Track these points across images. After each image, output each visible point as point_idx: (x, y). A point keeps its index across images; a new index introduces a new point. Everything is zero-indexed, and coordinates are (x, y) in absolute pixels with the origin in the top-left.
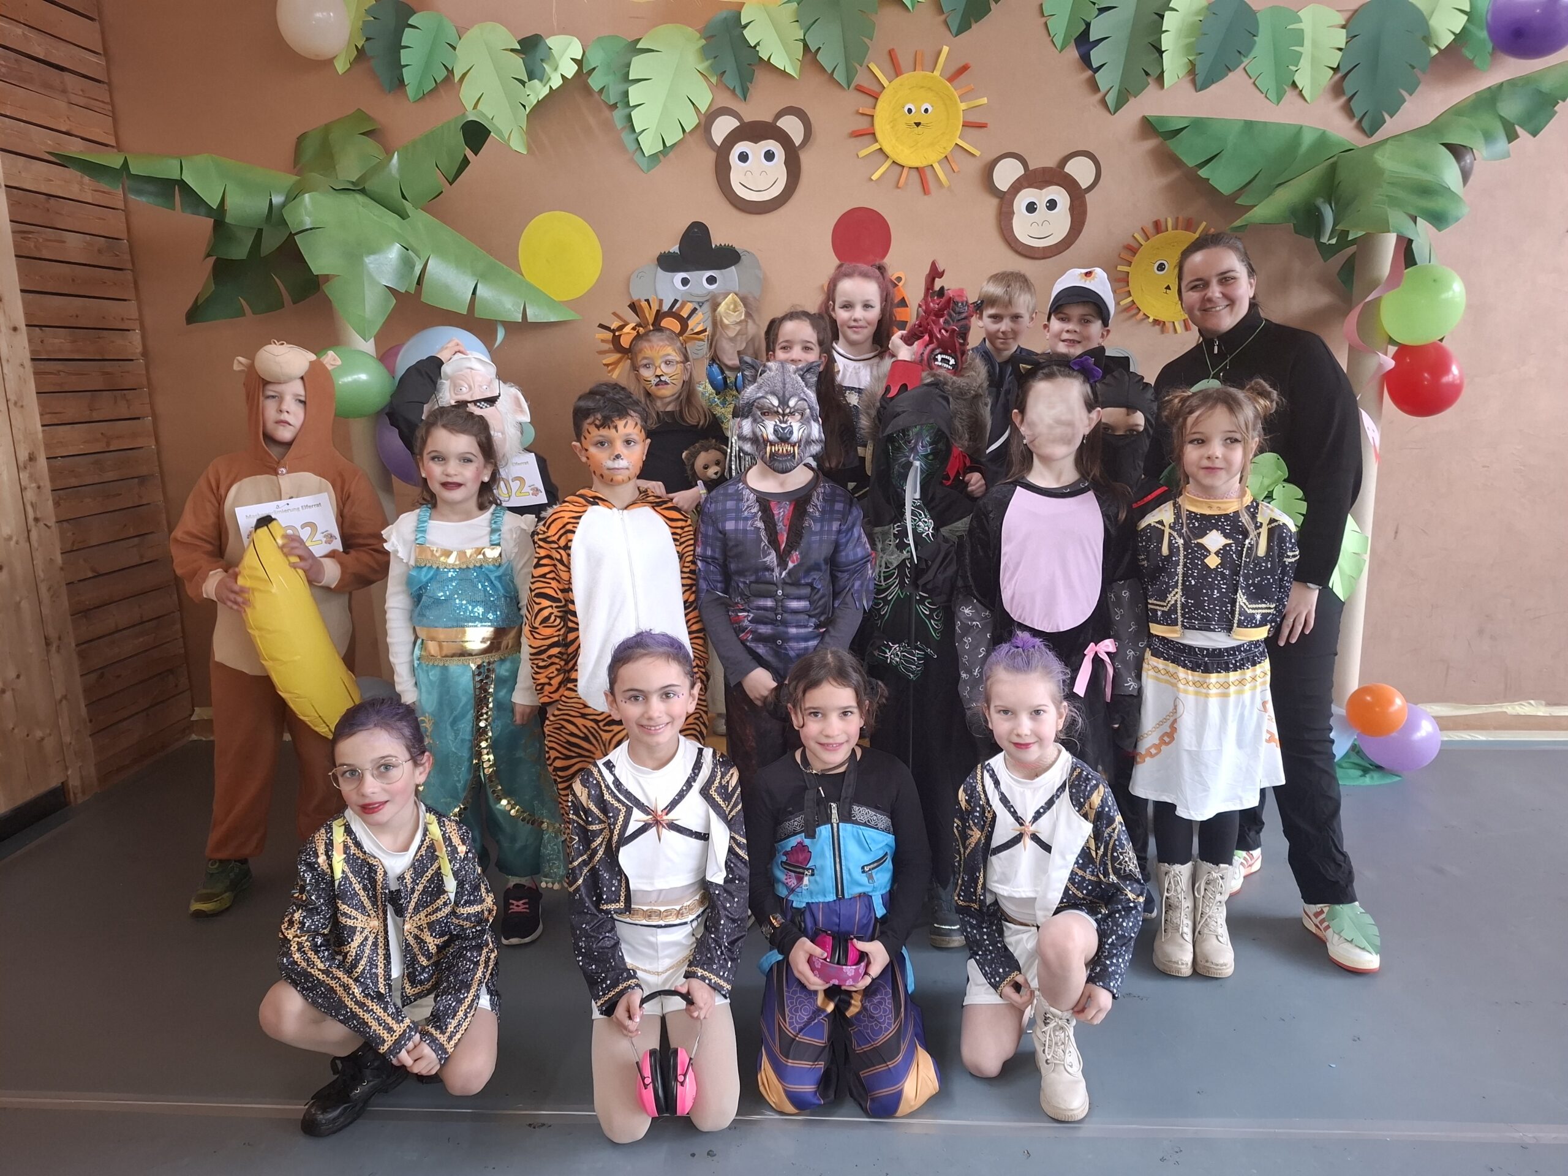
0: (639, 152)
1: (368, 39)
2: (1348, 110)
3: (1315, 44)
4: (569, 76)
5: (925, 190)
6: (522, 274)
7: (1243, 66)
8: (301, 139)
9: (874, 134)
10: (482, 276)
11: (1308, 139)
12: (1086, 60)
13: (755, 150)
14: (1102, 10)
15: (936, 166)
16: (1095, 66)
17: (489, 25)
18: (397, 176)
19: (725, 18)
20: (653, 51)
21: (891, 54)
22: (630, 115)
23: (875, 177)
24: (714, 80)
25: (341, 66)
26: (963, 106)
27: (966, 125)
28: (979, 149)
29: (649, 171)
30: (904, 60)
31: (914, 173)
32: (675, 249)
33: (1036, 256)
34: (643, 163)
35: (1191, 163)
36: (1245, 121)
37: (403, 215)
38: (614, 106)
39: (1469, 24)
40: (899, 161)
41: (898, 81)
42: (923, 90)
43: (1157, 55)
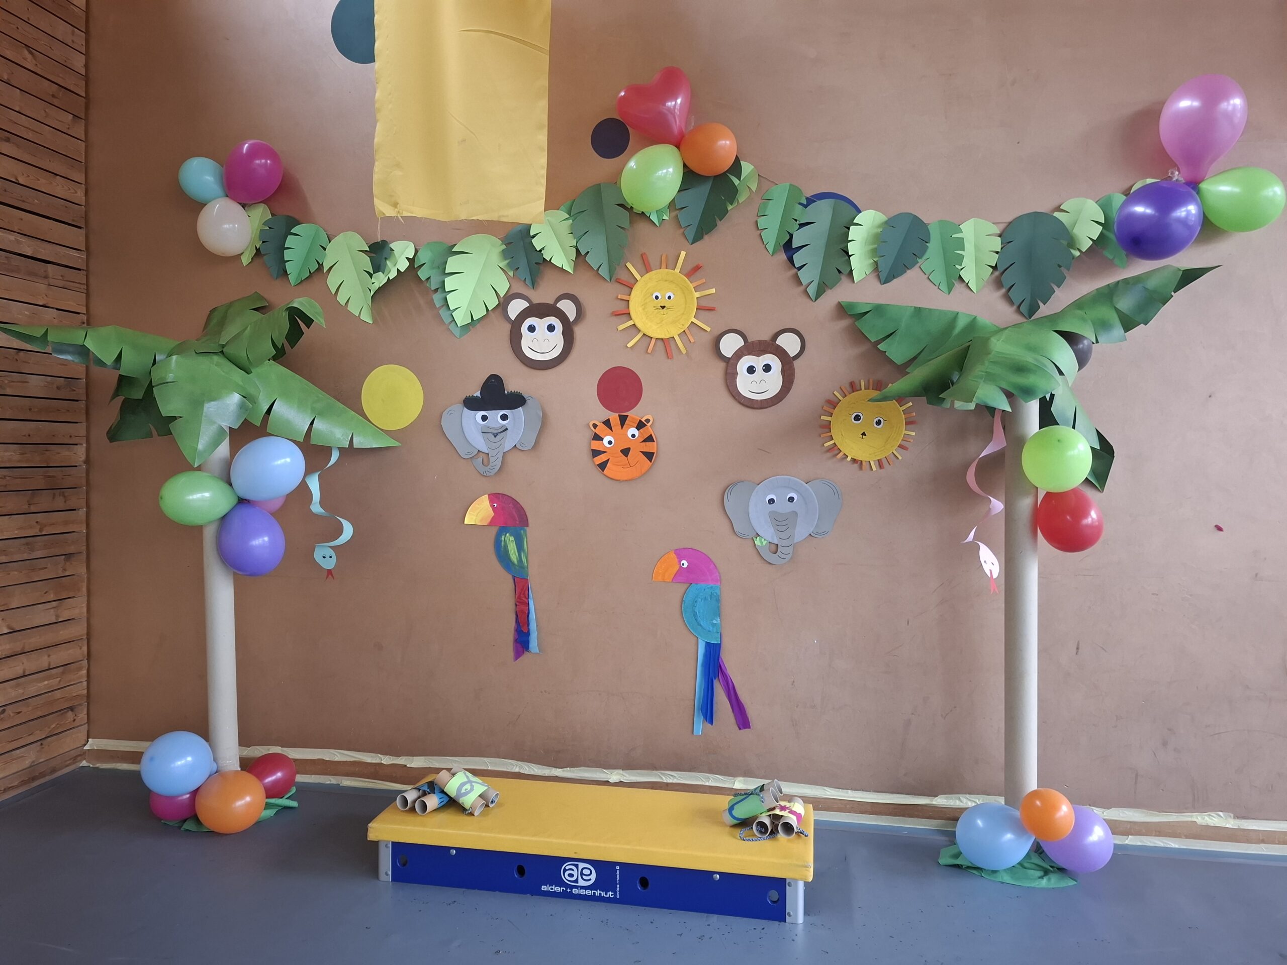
0: (454, 322)
1: (263, 242)
2: (1008, 298)
3: (977, 248)
4: (402, 270)
5: (669, 356)
7: (918, 265)
8: (216, 310)
9: (629, 314)
10: (319, 413)
13: (541, 324)
14: (802, 225)
15: (677, 338)
16: (798, 265)
17: (350, 233)
18: (246, 343)
19: (520, 231)
20: (465, 253)
21: (643, 257)
22: (446, 298)
23: (629, 345)
24: (511, 274)
26: (697, 295)
27: (699, 308)
28: (709, 326)
29: (462, 336)
30: (653, 259)
31: (660, 343)
33: (755, 406)
34: (457, 332)
35: (874, 338)
36: (915, 308)
37: (248, 371)
38: (436, 290)
39: (1105, 232)
40: (648, 334)
41: (647, 276)
42: (667, 282)
43: (847, 258)
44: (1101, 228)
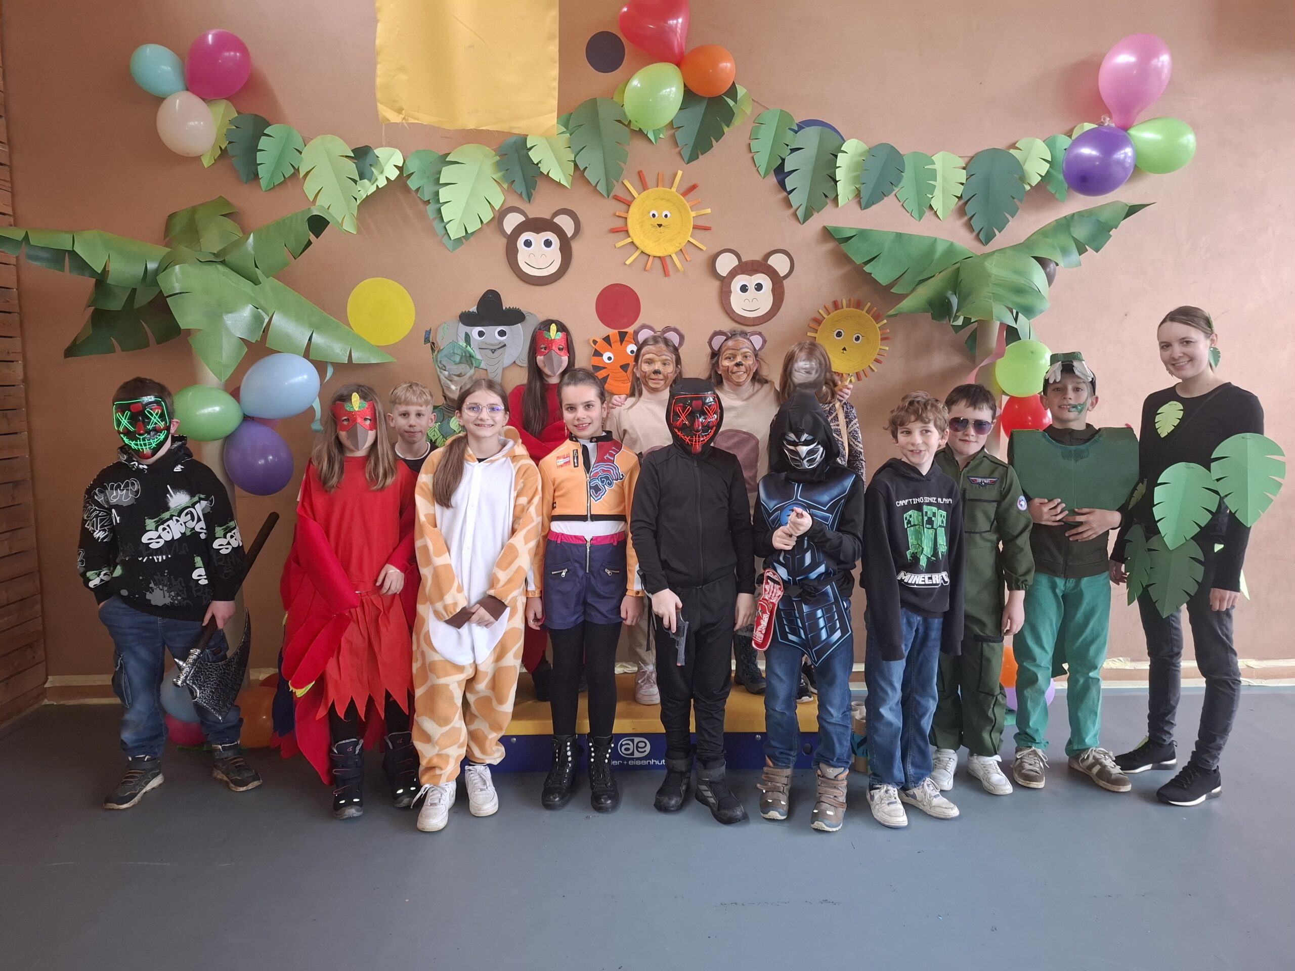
0: (446, 235)
1: (230, 143)
2: (969, 226)
3: (944, 179)
4: (393, 178)
5: (666, 273)
6: (349, 325)
7: (894, 193)
8: (171, 217)
9: (627, 231)
10: (316, 327)
11: (940, 248)
12: (782, 184)
13: (537, 239)
14: (793, 150)
15: (674, 256)
16: (788, 189)
17: (330, 137)
18: (252, 252)
19: (515, 142)
20: (458, 163)
21: (640, 174)
22: (440, 209)
23: (628, 262)
24: (505, 186)
25: (207, 162)
26: (693, 214)
27: (695, 227)
28: (706, 246)
29: (454, 250)
30: (650, 179)
31: (658, 262)
32: (474, 309)
33: (748, 324)
34: (449, 245)
35: (858, 261)
36: (896, 233)
37: (255, 282)
38: (428, 202)
39: (1051, 170)
40: (646, 252)
41: (645, 194)
42: (664, 201)
43: (833, 183)
44: (1049, 165)
